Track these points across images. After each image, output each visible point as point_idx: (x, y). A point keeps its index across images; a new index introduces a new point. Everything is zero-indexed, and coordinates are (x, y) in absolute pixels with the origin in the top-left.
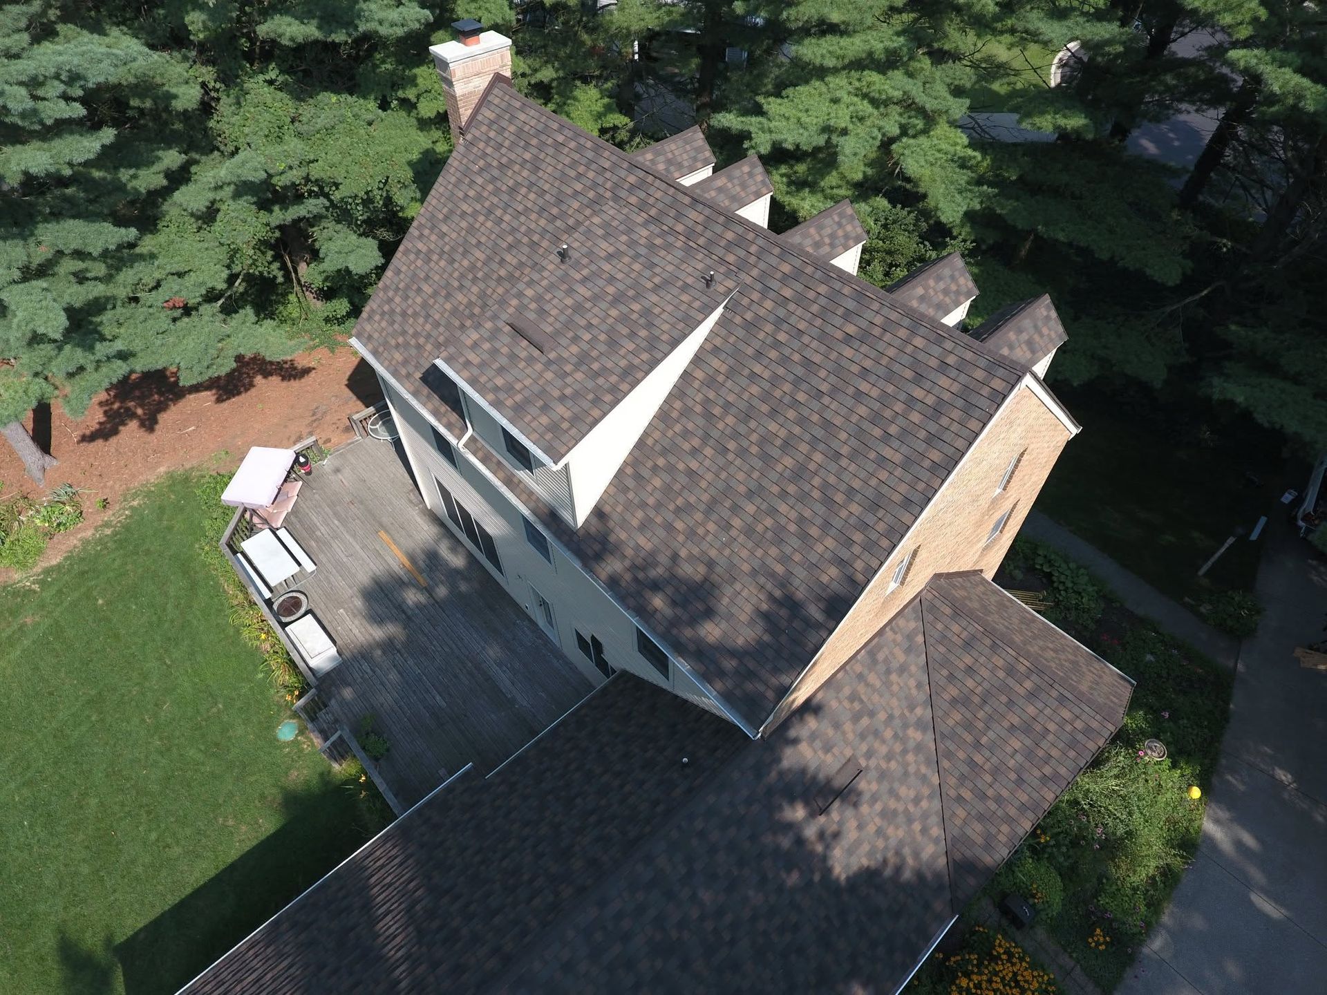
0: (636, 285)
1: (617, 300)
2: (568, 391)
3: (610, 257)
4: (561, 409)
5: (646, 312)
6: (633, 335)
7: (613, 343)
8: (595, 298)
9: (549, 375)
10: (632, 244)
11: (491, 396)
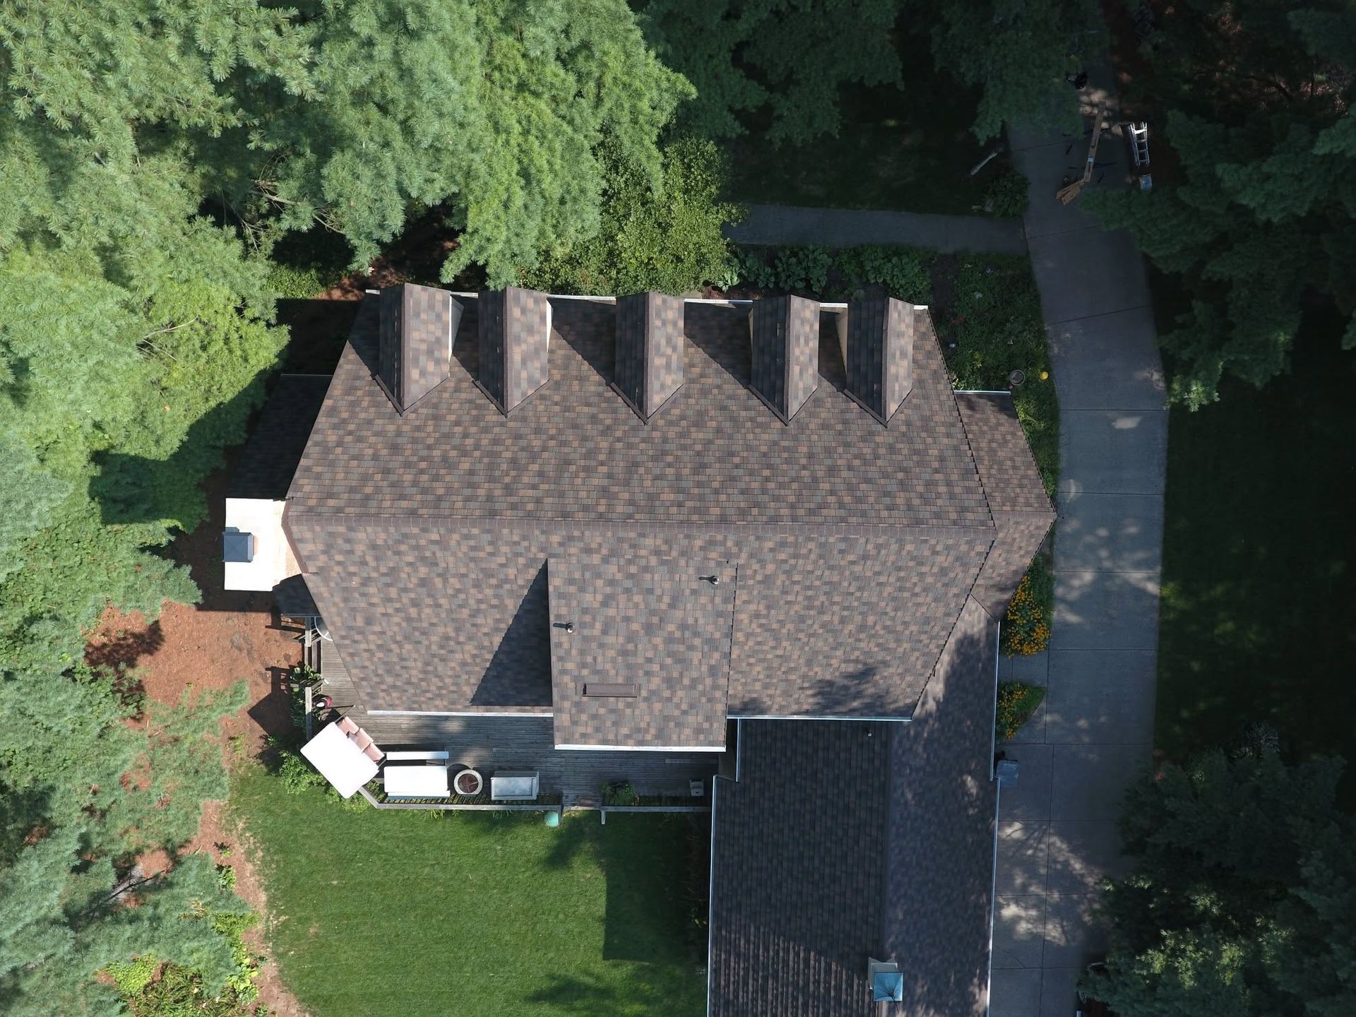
0: (653, 613)
1: (649, 629)
2: (684, 707)
3: (605, 604)
4: (691, 719)
5: (683, 627)
6: (691, 648)
7: (681, 661)
8: (631, 638)
9: (657, 706)
10: (612, 583)
11: (632, 741)
